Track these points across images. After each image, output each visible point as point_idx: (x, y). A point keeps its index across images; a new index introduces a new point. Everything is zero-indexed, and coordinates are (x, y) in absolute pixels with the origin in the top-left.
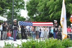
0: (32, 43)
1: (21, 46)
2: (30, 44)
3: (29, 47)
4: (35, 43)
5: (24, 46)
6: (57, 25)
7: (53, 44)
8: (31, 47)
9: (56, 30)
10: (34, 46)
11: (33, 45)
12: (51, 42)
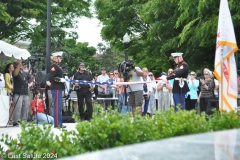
0: (111, 122)
1: (74, 134)
2: (104, 128)
3: (99, 137)
4: (118, 125)
5: (83, 135)
6: (182, 67)
7: (181, 126)
8: (106, 136)
9: (182, 86)
10: (115, 133)
11: (112, 129)
12: (172, 120)
